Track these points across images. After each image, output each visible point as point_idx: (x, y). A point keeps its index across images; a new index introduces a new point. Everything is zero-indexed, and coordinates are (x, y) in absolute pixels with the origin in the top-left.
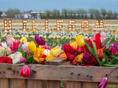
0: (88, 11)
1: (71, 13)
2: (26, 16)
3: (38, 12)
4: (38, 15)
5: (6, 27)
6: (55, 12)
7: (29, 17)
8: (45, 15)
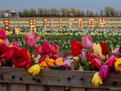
0: (60, 10)
1: (46, 12)
2: (7, 15)
3: (17, 12)
4: (18, 14)
5: (32, 25)
6: (32, 12)
7: (9, 15)
8: (24, 14)
